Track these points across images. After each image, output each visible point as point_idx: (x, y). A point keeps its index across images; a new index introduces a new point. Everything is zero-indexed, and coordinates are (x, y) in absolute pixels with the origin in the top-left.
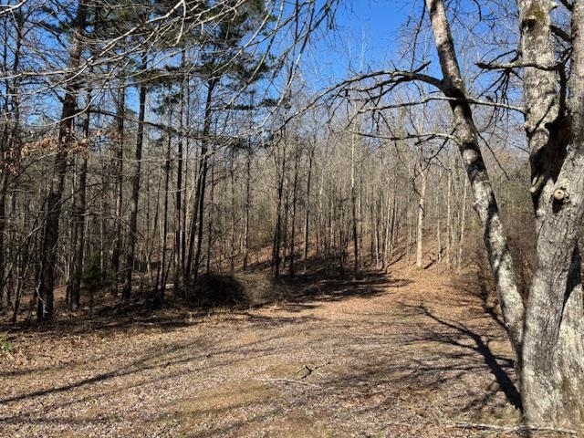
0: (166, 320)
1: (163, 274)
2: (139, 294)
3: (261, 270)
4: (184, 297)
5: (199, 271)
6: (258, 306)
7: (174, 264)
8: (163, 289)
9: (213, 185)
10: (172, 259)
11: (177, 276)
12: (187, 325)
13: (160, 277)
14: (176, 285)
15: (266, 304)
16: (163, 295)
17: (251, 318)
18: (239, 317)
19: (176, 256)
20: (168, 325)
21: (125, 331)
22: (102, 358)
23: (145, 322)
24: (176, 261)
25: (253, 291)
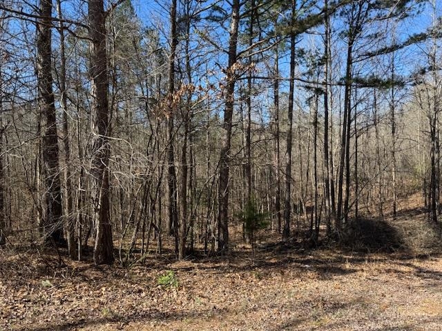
0: (322, 263)
1: (316, 217)
2: (297, 233)
3: (411, 216)
4: (337, 240)
5: (349, 215)
6: (423, 257)
7: (326, 208)
8: (318, 229)
9: (357, 138)
10: (323, 203)
11: (329, 219)
12: (344, 272)
13: (314, 219)
14: (329, 228)
15: (431, 255)
16: (318, 235)
17: (420, 272)
18: (403, 269)
19: (327, 202)
20: (325, 270)
21: (283, 273)
22: (255, 309)
23: (302, 262)
24: (327, 205)
25: (412, 238)
